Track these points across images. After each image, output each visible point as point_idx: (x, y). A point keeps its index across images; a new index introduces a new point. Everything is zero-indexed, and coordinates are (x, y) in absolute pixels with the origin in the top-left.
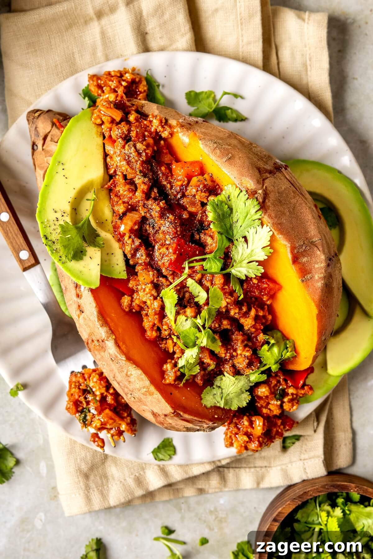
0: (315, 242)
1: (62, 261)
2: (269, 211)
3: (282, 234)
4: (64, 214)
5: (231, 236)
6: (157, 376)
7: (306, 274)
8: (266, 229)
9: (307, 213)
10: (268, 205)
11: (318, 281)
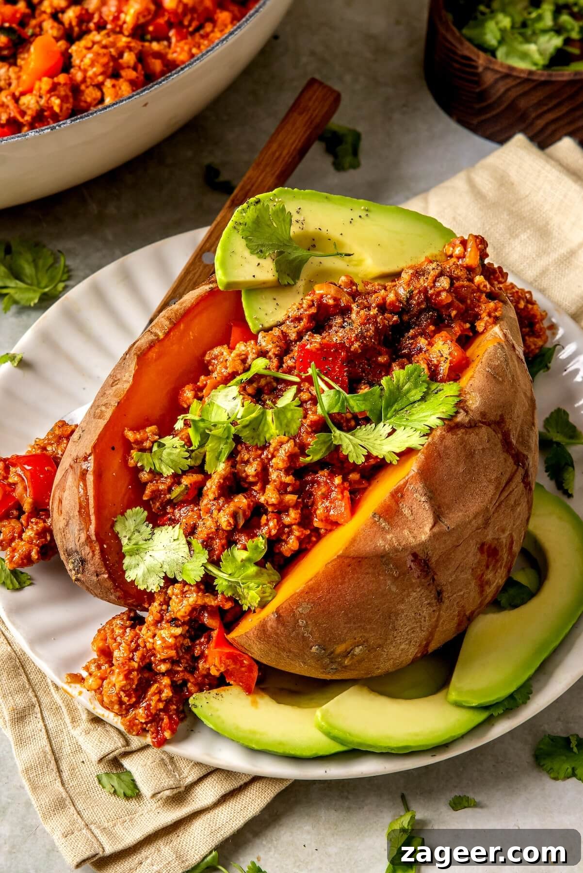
0: (440, 520)
1: (235, 225)
2: (449, 435)
3: (426, 458)
4: (300, 222)
5: (386, 416)
6: (133, 415)
7: (385, 520)
8: (424, 440)
9: (477, 504)
10: (458, 433)
11: (384, 539)
